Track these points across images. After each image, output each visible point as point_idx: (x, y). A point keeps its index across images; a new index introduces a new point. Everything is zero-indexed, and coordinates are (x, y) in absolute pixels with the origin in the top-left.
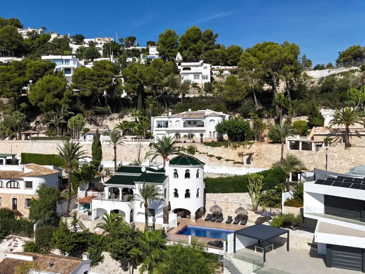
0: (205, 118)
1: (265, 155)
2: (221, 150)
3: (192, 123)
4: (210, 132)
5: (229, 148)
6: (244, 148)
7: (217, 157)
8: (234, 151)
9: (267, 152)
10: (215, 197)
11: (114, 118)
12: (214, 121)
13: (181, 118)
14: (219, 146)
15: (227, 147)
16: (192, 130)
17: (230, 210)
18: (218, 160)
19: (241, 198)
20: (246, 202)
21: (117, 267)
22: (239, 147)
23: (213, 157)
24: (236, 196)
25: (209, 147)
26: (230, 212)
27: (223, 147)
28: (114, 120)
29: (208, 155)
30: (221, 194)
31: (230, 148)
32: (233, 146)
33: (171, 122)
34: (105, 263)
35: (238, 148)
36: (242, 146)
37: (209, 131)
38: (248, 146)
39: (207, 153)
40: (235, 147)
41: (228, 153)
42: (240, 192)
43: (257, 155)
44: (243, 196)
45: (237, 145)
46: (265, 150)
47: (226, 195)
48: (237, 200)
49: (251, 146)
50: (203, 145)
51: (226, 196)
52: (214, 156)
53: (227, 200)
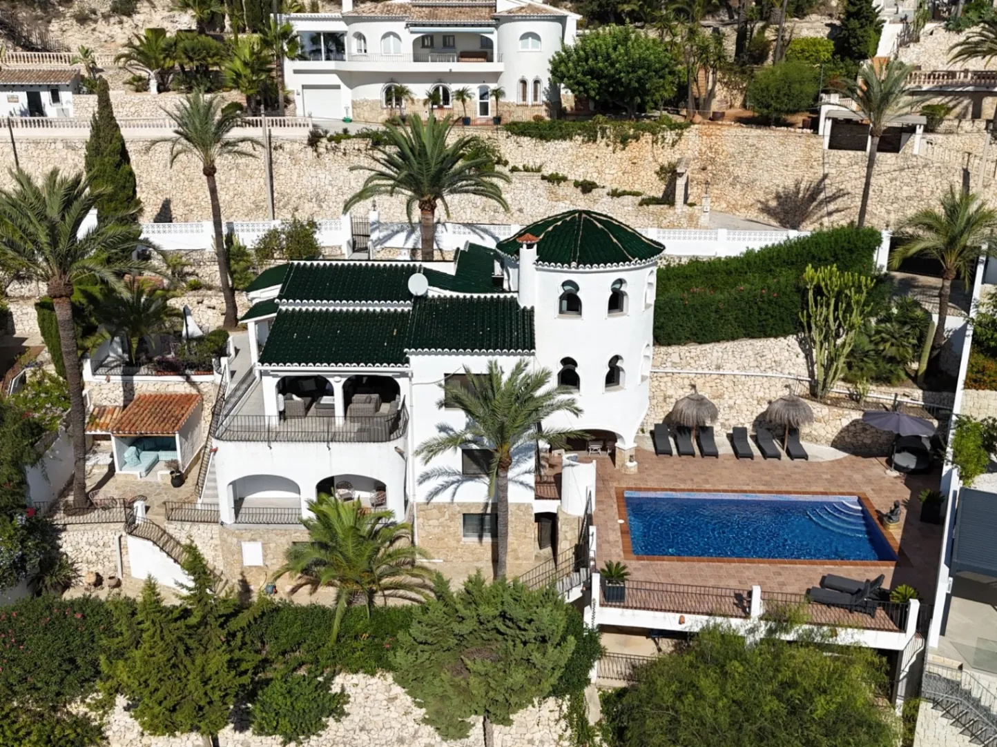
0: (496, 27)
1: (731, 169)
2: (570, 151)
3: (438, 42)
4: (524, 82)
5: (601, 142)
6: (655, 142)
7: (577, 184)
8: (619, 154)
9: (739, 158)
10: (675, 358)
11: (94, 12)
12: (536, 36)
13: (404, 24)
14: (563, 138)
15: (592, 138)
16: (451, 73)
17: (731, 402)
18: (581, 196)
19: (770, 356)
20: (786, 371)
21: (411, 723)
22: (637, 138)
23: (562, 184)
24: (750, 353)
25: (525, 140)
26: (730, 407)
27: (580, 139)
28: (96, 21)
29: (543, 178)
30: (695, 349)
31: (603, 144)
32: (616, 137)
33: (360, 36)
34: (357, 719)
35: (633, 144)
36: (648, 136)
37: (520, 77)
38: (670, 136)
39: (539, 170)
40: (624, 141)
41: (598, 164)
42: (767, 335)
43: (704, 169)
44: (777, 350)
45: (631, 132)
46: (731, 150)
47: (715, 351)
48: (754, 364)
49: (680, 135)
50: (505, 133)
51: (715, 354)
52: (565, 179)
53: (718, 368)
